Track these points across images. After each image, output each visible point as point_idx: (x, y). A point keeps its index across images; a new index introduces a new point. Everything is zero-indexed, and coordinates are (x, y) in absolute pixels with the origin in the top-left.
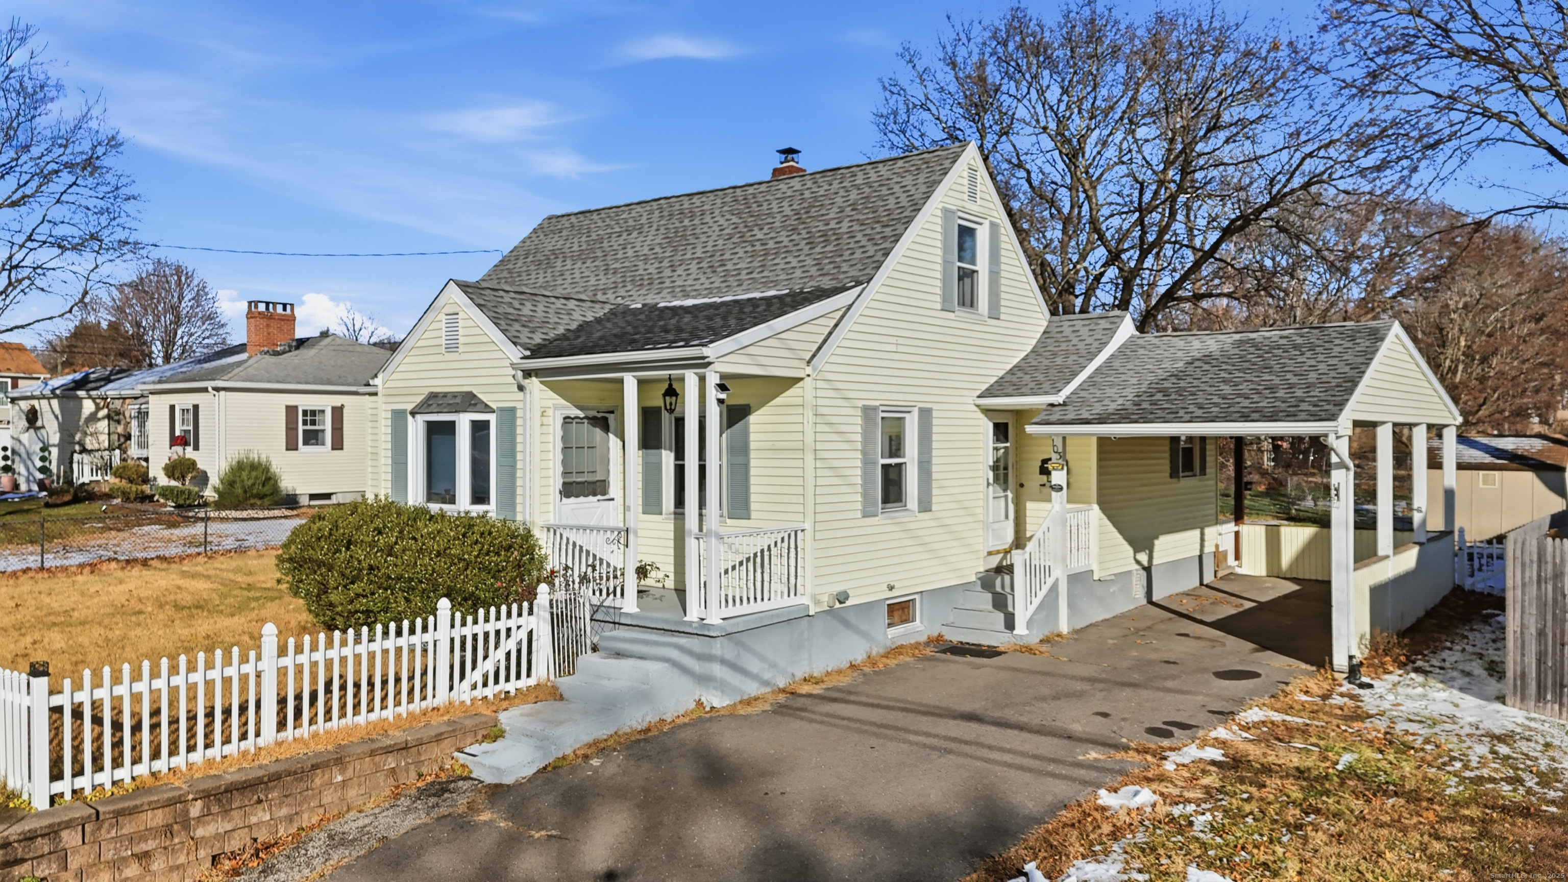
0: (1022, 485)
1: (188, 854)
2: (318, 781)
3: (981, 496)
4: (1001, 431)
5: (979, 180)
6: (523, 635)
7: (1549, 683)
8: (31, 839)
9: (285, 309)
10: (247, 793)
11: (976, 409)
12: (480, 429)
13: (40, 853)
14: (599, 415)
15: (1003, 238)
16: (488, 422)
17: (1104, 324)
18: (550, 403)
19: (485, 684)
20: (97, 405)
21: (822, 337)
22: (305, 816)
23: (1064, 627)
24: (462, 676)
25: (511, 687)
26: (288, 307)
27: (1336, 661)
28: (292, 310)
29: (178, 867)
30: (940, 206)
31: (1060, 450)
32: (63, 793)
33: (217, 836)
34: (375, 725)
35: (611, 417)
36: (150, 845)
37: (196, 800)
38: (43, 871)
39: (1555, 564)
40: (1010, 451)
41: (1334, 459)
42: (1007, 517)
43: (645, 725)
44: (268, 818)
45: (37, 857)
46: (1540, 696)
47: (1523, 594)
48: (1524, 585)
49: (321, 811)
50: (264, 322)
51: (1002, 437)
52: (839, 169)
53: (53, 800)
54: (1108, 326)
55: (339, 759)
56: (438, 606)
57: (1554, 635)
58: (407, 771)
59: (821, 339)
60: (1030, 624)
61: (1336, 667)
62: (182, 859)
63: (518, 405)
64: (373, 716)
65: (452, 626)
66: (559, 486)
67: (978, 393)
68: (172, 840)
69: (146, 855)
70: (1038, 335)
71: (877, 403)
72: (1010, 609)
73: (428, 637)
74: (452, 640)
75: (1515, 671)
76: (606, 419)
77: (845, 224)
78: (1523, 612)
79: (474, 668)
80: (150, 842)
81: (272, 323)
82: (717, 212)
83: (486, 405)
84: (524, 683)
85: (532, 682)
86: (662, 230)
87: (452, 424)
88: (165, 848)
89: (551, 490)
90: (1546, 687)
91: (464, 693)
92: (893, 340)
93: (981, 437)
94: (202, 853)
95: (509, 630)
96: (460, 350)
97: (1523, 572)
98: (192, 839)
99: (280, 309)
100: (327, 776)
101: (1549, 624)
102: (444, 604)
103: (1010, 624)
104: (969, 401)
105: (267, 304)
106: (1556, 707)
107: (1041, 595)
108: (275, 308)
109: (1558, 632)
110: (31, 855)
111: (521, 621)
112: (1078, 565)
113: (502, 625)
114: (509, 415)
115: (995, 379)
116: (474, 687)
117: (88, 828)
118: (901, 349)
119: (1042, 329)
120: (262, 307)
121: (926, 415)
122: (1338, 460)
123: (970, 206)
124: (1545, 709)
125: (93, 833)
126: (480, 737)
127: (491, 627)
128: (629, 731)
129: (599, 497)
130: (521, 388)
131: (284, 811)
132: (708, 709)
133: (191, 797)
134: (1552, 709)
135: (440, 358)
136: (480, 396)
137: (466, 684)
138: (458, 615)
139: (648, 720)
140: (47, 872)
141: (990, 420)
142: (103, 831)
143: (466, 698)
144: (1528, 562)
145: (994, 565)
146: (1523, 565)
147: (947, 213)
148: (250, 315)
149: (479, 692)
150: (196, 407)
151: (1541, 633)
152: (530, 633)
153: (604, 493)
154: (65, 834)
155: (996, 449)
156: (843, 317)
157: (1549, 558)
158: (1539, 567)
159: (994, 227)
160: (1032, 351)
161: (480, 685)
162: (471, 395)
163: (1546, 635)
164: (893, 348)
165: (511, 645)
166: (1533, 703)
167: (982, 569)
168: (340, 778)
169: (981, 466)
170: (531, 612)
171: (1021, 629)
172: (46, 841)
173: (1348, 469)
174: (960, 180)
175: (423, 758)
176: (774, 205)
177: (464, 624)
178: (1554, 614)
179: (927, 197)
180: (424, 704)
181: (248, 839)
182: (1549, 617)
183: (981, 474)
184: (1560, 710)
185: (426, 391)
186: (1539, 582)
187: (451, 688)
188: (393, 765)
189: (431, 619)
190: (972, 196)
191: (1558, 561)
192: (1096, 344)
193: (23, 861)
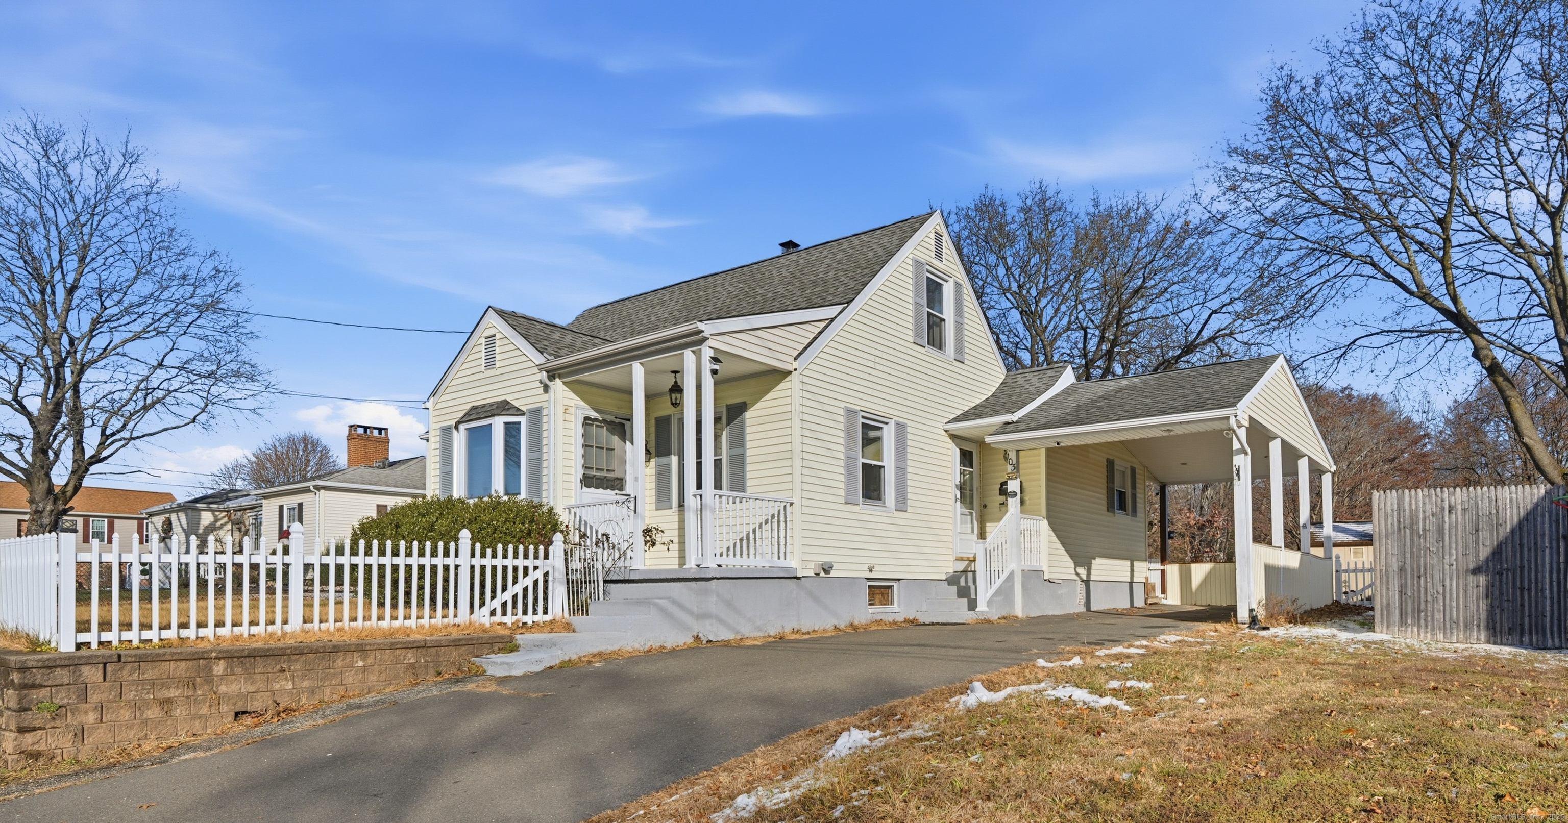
0: (985, 506)
1: (210, 706)
2: (339, 663)
3: (950, 508)
4: (966, 457)
5: (944, 244)
6: (539, 574)
7: (1409, 610)
8: (50, 667)
9: (380, 433)
10: (270, 660)
11: (944, 433)
12: (512, 431)
13: (58, 682)
14: (617, 421)
15: (965, 297)
16: (519, 423)
17: (1050, 373)
18: (572, 403)
19: (504, 613)
20: (215, 516)
21: (808, 341)
22: (327, 691)
23: (1019, 612)
24: (482, 604)
25: (529, 619)
26: (383, 432)
27: (1239, 615)
28: (387, 434)
29: (200, 717)
30: (911, 256)
31: (1014, 462)
32: (89, 643)
33: (240, 695)
34: (398, 630)
35: (627, 424)
36: (173, 693)
37: (219, 659)
38: (62, 699)
39: (1411, 510)
40: (975, 475)
41: (1236, 445)
42: (973, 531)
43: (647, 648)
44: (291, 687)
45: (57, 686)
46: (1403, 622)
47: (1386, 538)
49: (342, 688)
50: (362, 443)
51: (967, 463)
52: (828, 242)
53: (79, 646)
54: (1053, 374)
55: (361, 648)
56: (460, 536)
57: (1413, 570)
58: (426, 667)
59: (807, 341)
60: (989, 603)
61: (1239, 620)
62: (204, 710)
63: (544, 405)
64: (397, 624)
65: (473, 555)
66: (580, 476)
67: (947, 420)
68: (195, 692)
69: (169, 701)
70: (998, 385)
71: (859, 408)
72: (973, 597)
73: (451, 561)
74: (472, 567)
75: (1382, 602)
76: (623, 425)
77: (831, 274)
79: (493, 597)
80: (172, 690)
81: (368, 443)
82: (727, 284)
83: (518, 409)
84: (540, 617)
85: (547, 618)
86: (681, 301)
88: (188, 697)
89: (573, 479)
90: (1406, 614)
91: (482, 617)
92: (872, 358)
93: (949, 459)
94: (224, 708)
95: (526, 569)
96: (498, 364)
98: (215, 693)
99: (376, 433)
100: (348, 660)
101: (1408, 561)
102: (465, 535)
103: (972, 605)
104: (939, 426)
105: (366, 428)
106: (1416, 629)
107: (999, 582)
108: (371, 432)
109: (1415, 566)
110: (50, 683)
111: (538, 563)
112: (1031, 563)
113: (520, 563)
114: (536, 415)
115: (961, 412)
116: (493, 613)
117: (109, 668)
118: (878, 367)
119: (1001, 381)
120: (360, 431)
121: (901, 428)
122: (1239, 447)
123: (936, 262)
124: (1406, 631)
125: (115, 672)
126: (496, 649)
127: (510, 562)
128: (631, 650)
129: (616, 491)
130: (546, 388)
131: (306, 684)
132: (704, 642)
133: (214, 654)
134: (1412, 632)
135: (481, 376)
136: (512, 402)
137: (486, 610)
138: (478, 545)
139: (649, 644)
140: (66, 701)
141: (957, 445)
142: (125, 673)
143: (487, 621)
144: (1389, 511)
145: (961, 569)
147: (918, 264)
148: (350, 438)
149: (498, 618)
150: (300, 505)
151: (1402, 570)
152: (546, 574)
153: (621, 489)
154: (86, 670)
155: (962, 473)
156: (826, 327)
157: (1407, 507)
158: (1399, 514)
159: (958, 285)
160: (992, 396)
161: (499, 611)
162: (506, 402)
163: (1405, 571)
164: (872, 365)
165: (529, 582)
166: (1396, 628)
167: (951, 571)
168: (360, 664)
169: (949, 483)
170: (546, 557)
171: (982, 607)
172: (65, 672)
173: (1246, 454)
174: (927, 239)
175: (441, 659)
176: (775, 272)
177: (483, 555)
178: (1412, 552)
179: (900, 246)
180: (446, 621)
181: (270, 702)
182: (1408, 555)
183: (950, 490)
184: (1418, 631)
185: (468, 407)
187: (472, 612)
188: (412, 661)
189: (452, 545)
190: (939, 255)
191: (1414, 507)
192: (1044, 386)
193: (41, 686)
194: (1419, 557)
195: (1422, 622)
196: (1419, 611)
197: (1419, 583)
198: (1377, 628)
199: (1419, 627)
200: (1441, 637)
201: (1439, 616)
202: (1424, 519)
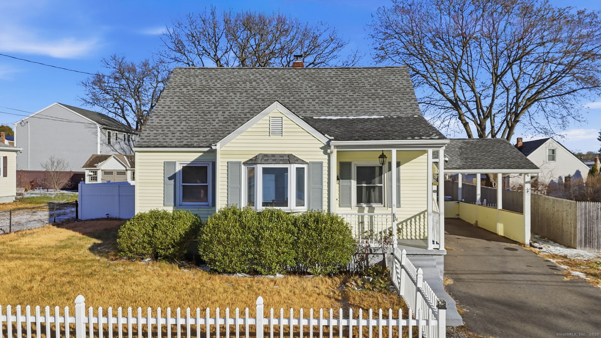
16: (304, 168)
46: (585, 246)
47: (581, 217)
48: (581, 215)
61: (526, 243)
63: (324, 161)
78: (581, 223)
83: (302, 161)
87: (286, 169)
90: (586, 243)
96: (283, 134)
97: (581, 211)
106: (589, 249)
114: (317, 165)
135: (267, 137)
136: (298, 156)
146: (581, 210)
151: (586, 228)
157: (588, 208)
158: (585, 210)
162: (293, 156)
185: (255, 153)
186: (585, 214)
191: (590, 208)
194: (591, 224)
195: (591, 246)
196: (590, 242)
197: (590, 233)
198: (577, 248)
199: (590, 247)
200: (596, 250)
201: (596, 244)
202: (593, 211)
